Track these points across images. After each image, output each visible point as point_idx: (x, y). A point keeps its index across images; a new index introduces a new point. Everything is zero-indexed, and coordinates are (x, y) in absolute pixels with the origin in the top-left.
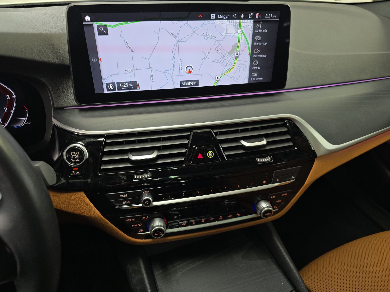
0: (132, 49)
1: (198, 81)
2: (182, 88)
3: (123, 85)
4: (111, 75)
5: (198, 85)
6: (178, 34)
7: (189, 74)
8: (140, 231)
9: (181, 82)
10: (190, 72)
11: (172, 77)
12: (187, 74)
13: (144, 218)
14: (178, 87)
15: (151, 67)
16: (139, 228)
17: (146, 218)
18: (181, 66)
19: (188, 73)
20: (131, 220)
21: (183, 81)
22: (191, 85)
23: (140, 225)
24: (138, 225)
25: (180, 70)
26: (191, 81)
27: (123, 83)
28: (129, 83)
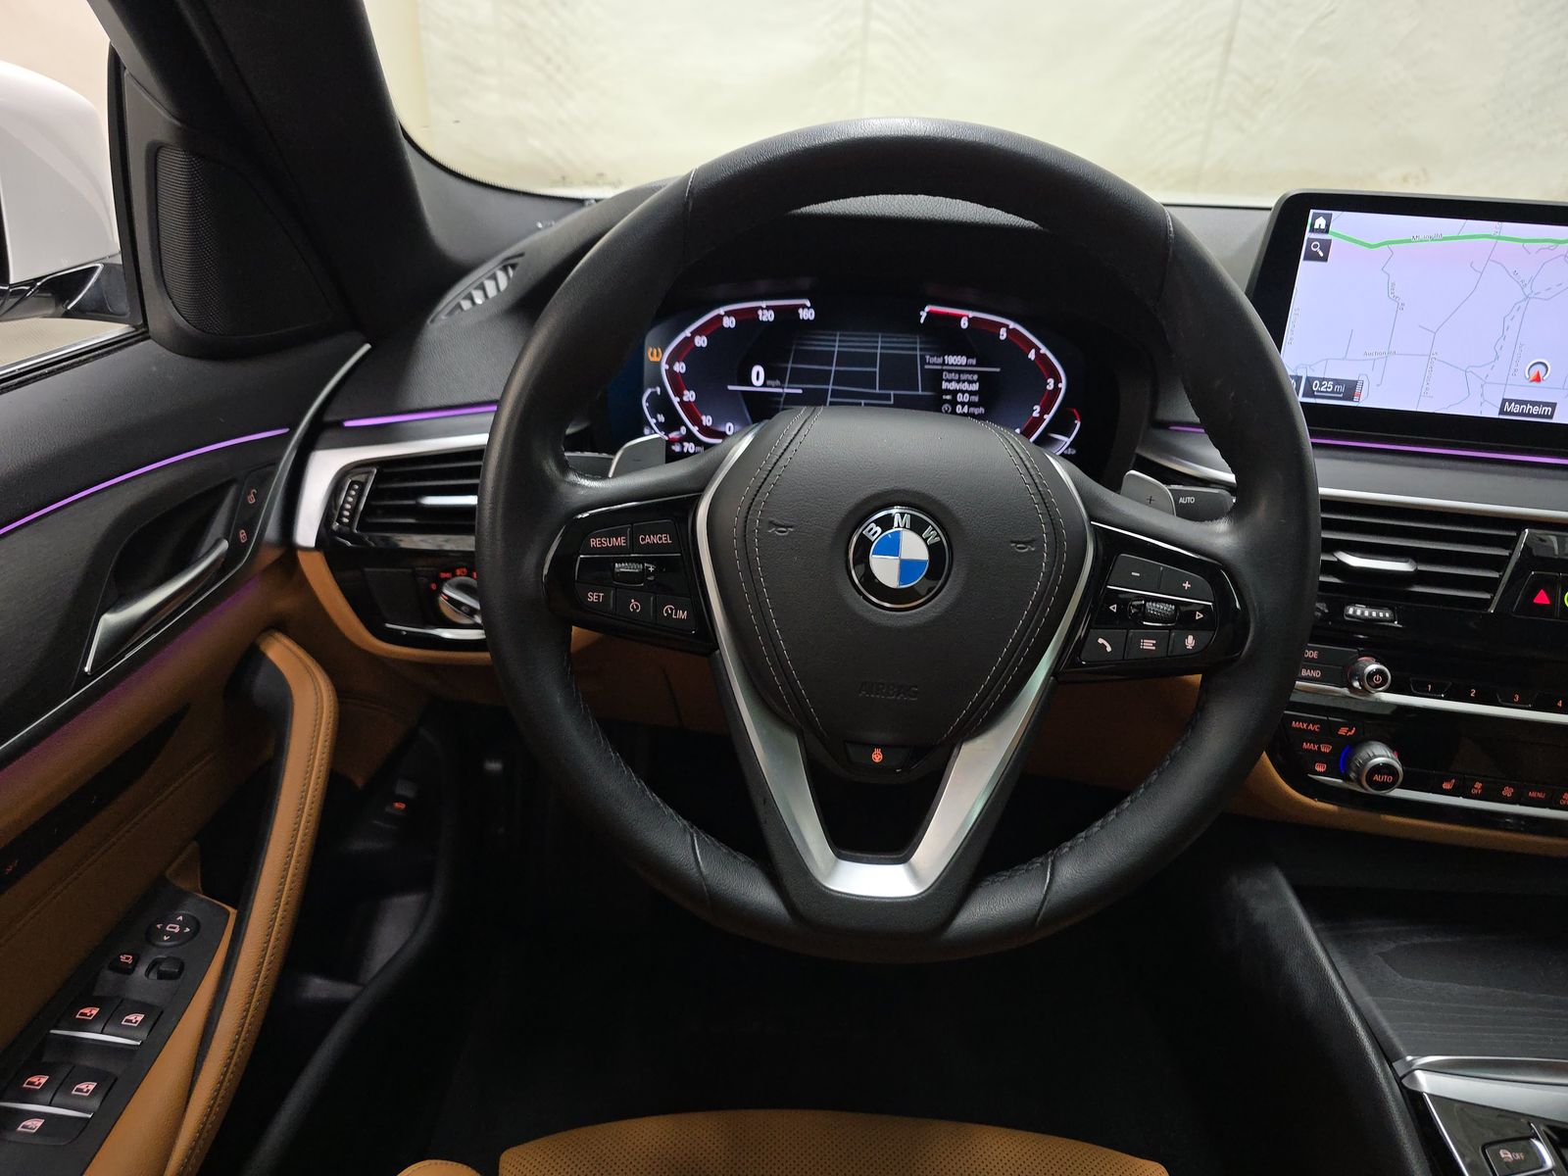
0: (1400, 302)
1: (1553, 406)
2: (1501, 417)
3: (1321, 386)
4: (1327, 360)
5: (1551, 417)
6: (1532, 280)
7: (1535, 384)
8: (1320, 768)
9: (1504, 401)
10: (1538, 379)
11: (1482, 386)
12: (1527, 383)
13: (1343, 731)
14: (1494, 414)
15: (1434, 351)
16: (1319, 756)
17: (1348, 731)
18: (1517, 362)
19: (1532, 381)
20: (1307, 726)
21: (1511, 401)
22: (1533, 415)
23: (1326, 749)
24: (1319, 748)
25: (1512, 371)
26: (1534, 404)
27: (1322, 380)
28: (1337, 382)
